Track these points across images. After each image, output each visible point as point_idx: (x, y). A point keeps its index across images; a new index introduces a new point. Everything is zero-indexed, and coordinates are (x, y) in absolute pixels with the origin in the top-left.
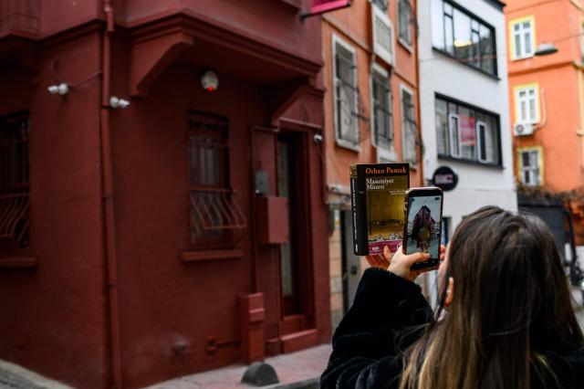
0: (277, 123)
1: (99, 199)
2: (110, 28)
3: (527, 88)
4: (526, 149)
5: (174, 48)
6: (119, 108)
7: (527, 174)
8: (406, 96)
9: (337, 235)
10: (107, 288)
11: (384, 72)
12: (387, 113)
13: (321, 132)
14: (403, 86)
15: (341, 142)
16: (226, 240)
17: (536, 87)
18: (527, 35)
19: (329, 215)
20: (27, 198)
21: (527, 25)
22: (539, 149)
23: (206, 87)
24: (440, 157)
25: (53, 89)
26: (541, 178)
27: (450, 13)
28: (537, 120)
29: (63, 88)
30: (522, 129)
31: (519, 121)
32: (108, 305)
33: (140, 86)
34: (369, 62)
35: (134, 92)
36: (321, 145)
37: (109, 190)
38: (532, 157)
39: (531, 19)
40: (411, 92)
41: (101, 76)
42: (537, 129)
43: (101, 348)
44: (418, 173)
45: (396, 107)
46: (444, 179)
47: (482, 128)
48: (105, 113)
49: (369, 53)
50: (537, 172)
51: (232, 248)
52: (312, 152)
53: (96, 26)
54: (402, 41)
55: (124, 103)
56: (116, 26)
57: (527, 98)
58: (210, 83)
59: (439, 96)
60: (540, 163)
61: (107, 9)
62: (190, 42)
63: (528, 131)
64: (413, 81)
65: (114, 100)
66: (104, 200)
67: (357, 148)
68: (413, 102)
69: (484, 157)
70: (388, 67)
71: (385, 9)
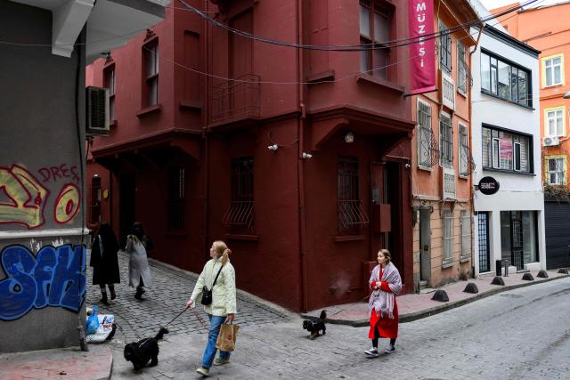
0: (384, 159)
1: (297, 208)
2: (304, 116)
3: (555, 109)
4: (552, 157)
5: (338, 126)
6: (307, 158)
7: (553, 177)
8: (462, 129)
9: (417, 226)
10: (301, 256)
11: (447, 115)
12: (449, 143)
13: (410, 162)
14: (461, 122)
15: (421, 167)
16: (355, 230)
17: (563, 109)
18: (558, 68)
19: (414, 214)
20: (252, 203)
21: (557, 60)
22: (564, 157)
23: (348, 141)
24: (484, 169)
25: (270, 147)
26: (565, 180)
27: (495, 64)
28: (564, 134)
29: (275, 147)
30: (550, 142)
31: (547, 135)
32: (301, 264)
33: (317, 146)
34: (439, 110)
35: (314, 149)
36: (409, 170)
37: (302, 202)
38: (558, 163)
39: (562, 56)
40: (465, 125)
41: (298, 142)
42: (563, 140)
43: (298, 286)
44: (469, 181)
45: (455, 138)
46: (488, 186)
47: (518, 146)
48: (300, 162)
49: (439, 105)
50: (562, 174)
51: (359, 234)
52: (404, 174)
53: (296, 115)
54: (460, 91)
55: (310, 156)
56: (307, 114)
57: (555, 118)
58: (350, 139)
59: (484, 126)
60: (565, 168)
61: (302, 105)
62: (347, 122)
63: (555, 143)
64: (467, 118)
65: (304, 154)
66: (300, 208)
67: (430, 169)
68: (467, 132)
69: (518, 167)
70: (451, 112)
71: (449, 72)
